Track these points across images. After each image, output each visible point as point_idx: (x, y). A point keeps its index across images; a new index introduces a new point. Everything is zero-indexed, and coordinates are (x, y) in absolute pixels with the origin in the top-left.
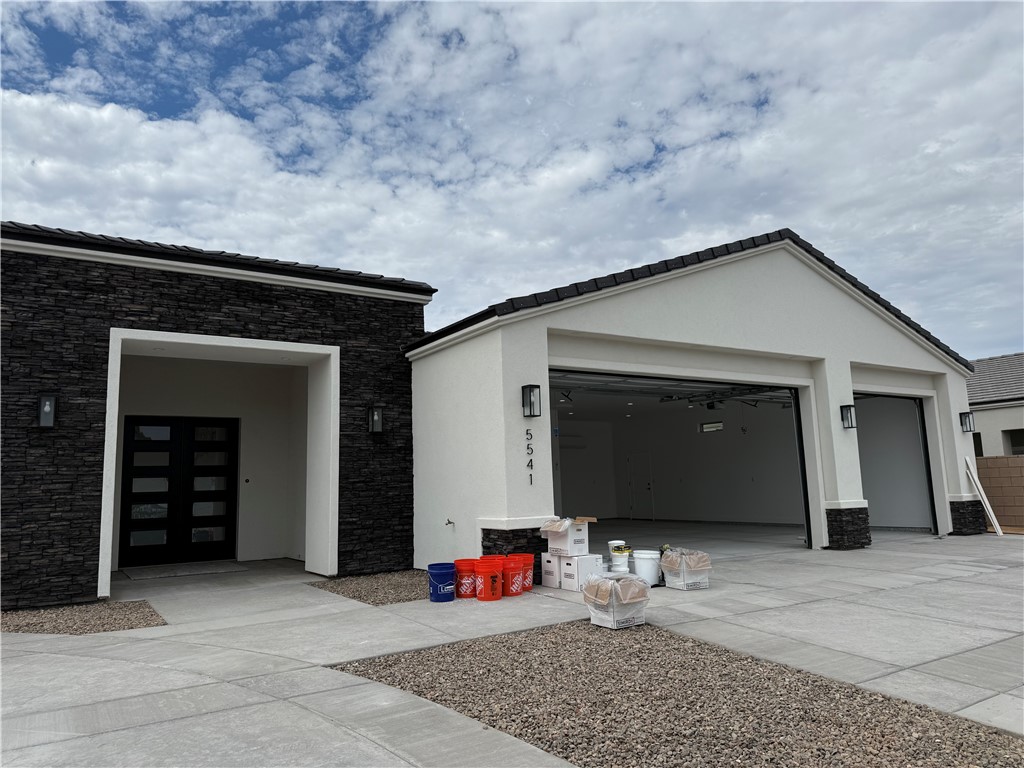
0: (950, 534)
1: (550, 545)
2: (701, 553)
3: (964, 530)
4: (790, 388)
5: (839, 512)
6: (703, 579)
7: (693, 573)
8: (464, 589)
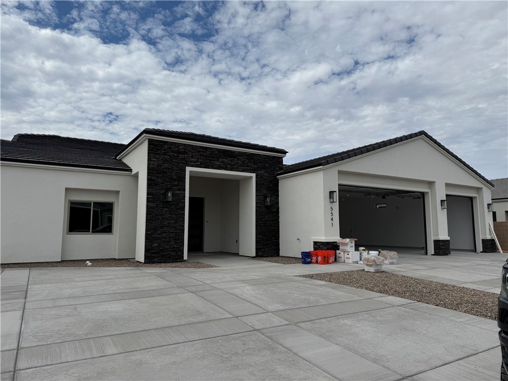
0: (481, 252)
1: (340, 248)
2: (394, 252)
3: (487, 251)
4: (421, 193)
5: (439, 241)
6: (395, 261)
7: (392, 258)
8: (313, 261)
